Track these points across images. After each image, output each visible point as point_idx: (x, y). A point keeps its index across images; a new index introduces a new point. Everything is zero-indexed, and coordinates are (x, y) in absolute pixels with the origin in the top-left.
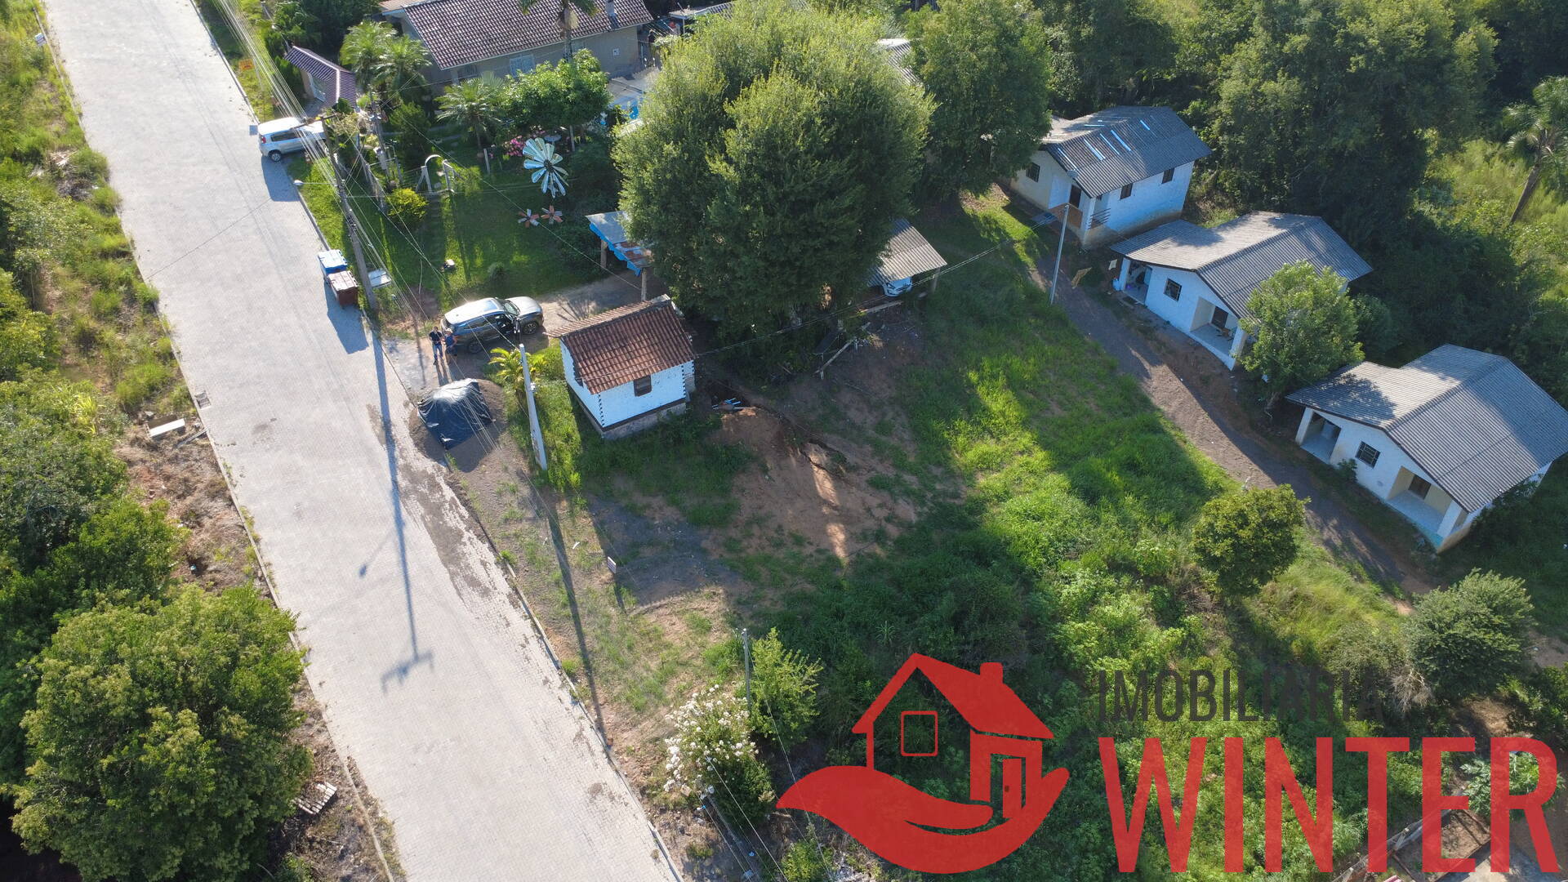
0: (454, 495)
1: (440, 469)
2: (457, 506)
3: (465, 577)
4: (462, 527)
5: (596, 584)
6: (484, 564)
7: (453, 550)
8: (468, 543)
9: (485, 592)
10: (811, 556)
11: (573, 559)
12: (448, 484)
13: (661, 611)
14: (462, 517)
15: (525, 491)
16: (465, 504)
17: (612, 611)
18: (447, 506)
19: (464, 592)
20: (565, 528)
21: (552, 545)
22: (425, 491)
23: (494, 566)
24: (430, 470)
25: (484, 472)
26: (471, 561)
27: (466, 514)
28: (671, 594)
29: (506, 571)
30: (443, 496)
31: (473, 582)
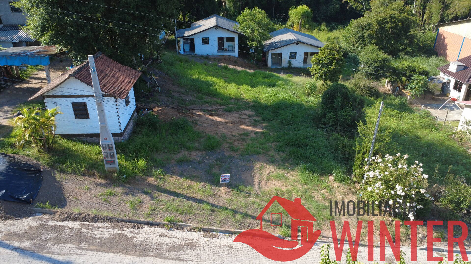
0: (78, 223)
1: (42, 219)
2: (92, 225)
3: (167, 250)
4: (116, 231)
5: (226, 197)
6: (163, 236)
7: (135, 246)
8: (136, 235)
9: (192, 246)
10: (256, 136)
11: (198, 195)
12: (63, 220)
13: (263, 183)
14: (106, 227)
15: (119, 190)
16: (96, 219)
17: (251, 199)
18: (85, 230)
19: (182, 257)
20: (171, 188)
21: (179, 199)
22: (52, 235)
23: (170, 233)
24: (36, 224)
25: (77, 199)
26: (155, 241)
27: (106, 225)
28: (252, 177)
29: (181, 228)
30: (72, 228)
31: (177, 248)
